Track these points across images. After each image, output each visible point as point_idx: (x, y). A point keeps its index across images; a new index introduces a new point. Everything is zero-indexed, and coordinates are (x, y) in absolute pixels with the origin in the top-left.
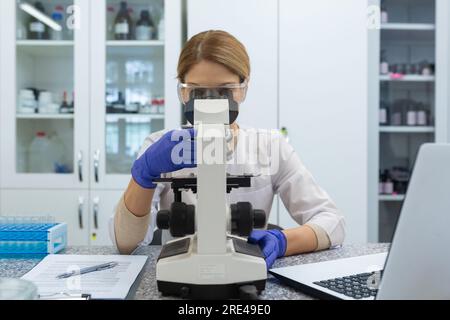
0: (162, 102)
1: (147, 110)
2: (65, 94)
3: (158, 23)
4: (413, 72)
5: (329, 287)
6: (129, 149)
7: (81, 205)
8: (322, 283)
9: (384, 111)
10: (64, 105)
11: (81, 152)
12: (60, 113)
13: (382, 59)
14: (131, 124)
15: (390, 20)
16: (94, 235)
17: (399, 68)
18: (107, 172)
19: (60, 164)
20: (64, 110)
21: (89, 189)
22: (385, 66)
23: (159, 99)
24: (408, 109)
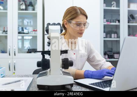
0: (36, 30)
1: (31, 33)
2: (4, 28)
3: (35, 5)
4: (113, 22)
5: (94, 85)
6: (25, 47)
7: (10, 63)
8: (92, 84)
9: (105, 34)
10: (4, 31)
11: (10, 46)
12: (3, 34)
13: (104, 18)
14: (26, 39)
15: (106, 6)
16: (14, 73)
17: (109, 21)
18: (19, 53)
19: (3, 50)
20: (4, 33)
21: (12, 58)
22: (105, 20)
23: (35, 30)
24: (112, 33)
